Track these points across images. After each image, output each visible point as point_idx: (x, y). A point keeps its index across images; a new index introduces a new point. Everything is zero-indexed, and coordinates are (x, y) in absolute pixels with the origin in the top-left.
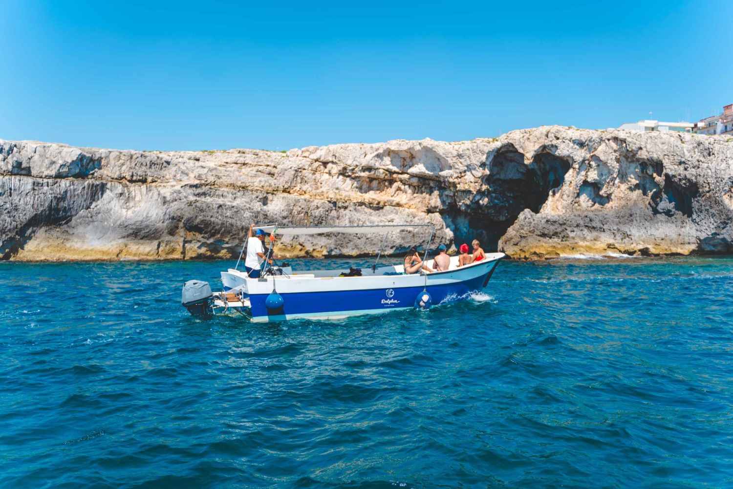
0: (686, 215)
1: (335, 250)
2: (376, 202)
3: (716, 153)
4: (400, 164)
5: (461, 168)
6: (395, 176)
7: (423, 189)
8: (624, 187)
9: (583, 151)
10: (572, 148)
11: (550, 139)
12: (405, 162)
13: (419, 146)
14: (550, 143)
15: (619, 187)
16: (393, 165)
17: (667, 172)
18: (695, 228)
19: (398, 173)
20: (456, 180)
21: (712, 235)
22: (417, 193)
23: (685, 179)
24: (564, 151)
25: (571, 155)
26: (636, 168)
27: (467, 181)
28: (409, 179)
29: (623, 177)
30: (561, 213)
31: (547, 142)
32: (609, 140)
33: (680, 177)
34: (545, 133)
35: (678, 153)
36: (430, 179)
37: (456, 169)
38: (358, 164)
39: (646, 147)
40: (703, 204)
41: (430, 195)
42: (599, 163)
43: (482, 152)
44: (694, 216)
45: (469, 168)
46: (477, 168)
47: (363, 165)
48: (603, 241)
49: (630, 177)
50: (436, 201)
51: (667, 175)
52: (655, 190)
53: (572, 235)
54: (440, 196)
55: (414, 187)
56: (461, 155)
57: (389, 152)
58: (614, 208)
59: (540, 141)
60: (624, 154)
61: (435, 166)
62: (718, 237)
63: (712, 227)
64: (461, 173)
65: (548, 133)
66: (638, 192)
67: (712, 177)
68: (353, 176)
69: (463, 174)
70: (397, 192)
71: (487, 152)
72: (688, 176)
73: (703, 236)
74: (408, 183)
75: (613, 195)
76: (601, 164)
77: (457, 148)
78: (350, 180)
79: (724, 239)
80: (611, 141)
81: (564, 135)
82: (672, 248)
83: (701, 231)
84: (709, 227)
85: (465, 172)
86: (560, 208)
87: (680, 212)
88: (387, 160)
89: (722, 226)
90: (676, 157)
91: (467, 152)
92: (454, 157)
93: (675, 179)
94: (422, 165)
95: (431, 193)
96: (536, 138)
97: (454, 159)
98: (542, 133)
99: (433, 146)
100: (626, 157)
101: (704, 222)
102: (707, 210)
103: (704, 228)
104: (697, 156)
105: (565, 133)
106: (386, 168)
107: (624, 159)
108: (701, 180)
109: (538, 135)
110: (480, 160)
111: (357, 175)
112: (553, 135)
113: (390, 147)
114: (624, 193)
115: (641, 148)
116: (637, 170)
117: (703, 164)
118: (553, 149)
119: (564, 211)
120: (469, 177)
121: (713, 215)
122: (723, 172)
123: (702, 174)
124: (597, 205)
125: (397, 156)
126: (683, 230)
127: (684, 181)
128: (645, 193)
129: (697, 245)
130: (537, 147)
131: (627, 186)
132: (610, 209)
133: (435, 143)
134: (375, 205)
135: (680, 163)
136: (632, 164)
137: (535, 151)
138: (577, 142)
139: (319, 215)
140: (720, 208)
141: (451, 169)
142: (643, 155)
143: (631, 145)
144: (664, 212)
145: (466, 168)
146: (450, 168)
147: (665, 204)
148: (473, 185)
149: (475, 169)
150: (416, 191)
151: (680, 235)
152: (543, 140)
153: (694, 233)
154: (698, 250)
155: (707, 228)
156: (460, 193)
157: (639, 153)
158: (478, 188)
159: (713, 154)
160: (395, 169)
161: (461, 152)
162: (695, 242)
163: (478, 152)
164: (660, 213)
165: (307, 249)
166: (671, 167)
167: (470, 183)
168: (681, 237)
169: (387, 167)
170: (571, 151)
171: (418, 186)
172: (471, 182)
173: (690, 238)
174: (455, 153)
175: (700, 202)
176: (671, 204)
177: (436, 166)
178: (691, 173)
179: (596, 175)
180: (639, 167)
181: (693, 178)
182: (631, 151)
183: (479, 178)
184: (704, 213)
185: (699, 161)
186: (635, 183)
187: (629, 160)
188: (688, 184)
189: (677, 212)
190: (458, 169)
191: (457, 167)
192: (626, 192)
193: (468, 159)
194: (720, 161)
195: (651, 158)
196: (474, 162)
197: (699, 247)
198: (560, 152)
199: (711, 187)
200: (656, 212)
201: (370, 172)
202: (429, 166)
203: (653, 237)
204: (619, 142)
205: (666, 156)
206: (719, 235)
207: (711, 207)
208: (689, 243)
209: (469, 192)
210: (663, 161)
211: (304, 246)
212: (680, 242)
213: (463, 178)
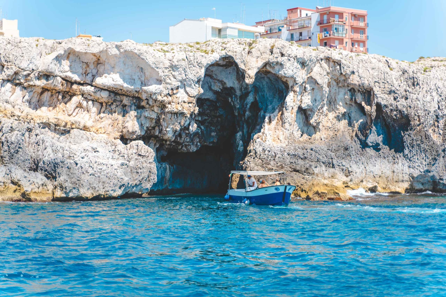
0: (393, 150)
1: (74, 191)
2: (63, 124)
3: (420, 83)
4: (81, 71)
5: (174, 83)
6: (75, 87)
7: (113, 107)
8: (331, 115)
9: (304, 71)
10: (296, 68)
11: (276, 56)
12: (88, 69)
13: (115, 49)
14: (275, 60)
15: (326, 115)
16: (73, 72)
17: (379, 101)
18: (407, 164)
19: (80, 84)
20: (165, 98)
21: (424, 172)
22: (104, 112)
23: (397, 111)
24: (289, 70)
25: (295, 76)
26: (345, 94)
27: (180, 101)
28: (95, 92)
29: (332, 103)
30: (284, 145)
31: (272, 59)
32: (322, 60)
33: (391, 108)
34: (269, 47)
35: (388, 80)
36: (124, 95)
37: (167, 83)
38: (34, 68)
39: (358, 72)
40: (415, 138)
41: (124, 116)
42: (314, 86)
43: (199, 64)
44: (406, 151)
45: (184, 84)
46: (193, 85)
47: (40, 70)
48: (340, 179)
49: (339, 104)
50: (134, 125)
51: (378, 105)
52: (361, 121)
53: (316, 171)
54: (138, 118)
55: (101, 104)
56: (176, 66)
57: (70, 54)
58: (323, 139)
59: (264, 56)
60: (336, 78)
61: (134, 77)
62: (429, 174)
63: (424, 163)
64: (172, 89)
65: (272, 47)
66: (345, 122)
67: (421, 109)
68: (26, 84)
69: (175, 92)
70: (77, 110)
71: (205, 65)
72: (399, 107)
73: (416, 173)
74: (92, 98)
75: (321, 124)
76: (316, 87)
77: (171, 58)
78: (21, 90)
79: (433, 176)
80: (323, 61)
81: (289, 52)
82: (390, 186)
83: (414, 168)
84: (421, 163)
85: (177, 88)
86: (281, 138)
87: (387, 146)
88: (66, 64)
89: (432, 163)
90: (386, 86)
91: (183, 63)
92: (166, 68)
93: (387, 109)
94: (118, 75)
95: (124, 113)
96: (259, 53)
97: (166, 71)
98: (266, 47)
99: (142, 51)
100: (338, 82)
101: (416, 157)
102: (419, 145)
103: (417, 164)
104: (404, 86)
105: (290, 49)
106: (63, 75)
107: (335, 83)
108: (412, 112)
109: (262, 50)
110: (198, 75)
111: (31, 83)
112: (278, 51)
113: (72, 47)
114: (332, 122)
115: (353, 73)
116: (346, 97)
117: (411, 95)
118: (277, 68)
119: (287, 143)
120: (181, 95)
121: (425, 151)
122: (429, 105)
123: (412, 106)
124: (305, 136)
125: (77, 60)
126: (396, 165)
127: (395, 113)
128: (350, 124)
129: (410, 183)
130: (260, 64)
131: (335, 115)
132: (320, 140)
133: (144, 48)
134: (62, 128)
135: (390, 92)
136: (341, 89)
137: (258, 68)
138: (300, 60)
139: (16, 141)
140: (431, 143)
141: (161, 84)
142: (354, 80)
143: (345, 68)
144: (372, 146)
145: (179, 84)
146: (159, 81)
147: (374, 137)
148: (186, 105)
149: (190, 86)
150: (103, 109)
151: (394, 172)
152: (268, 56)
153: (406, 170)
154: (410, 189)
155: (420, 164)
156: (169, 116)
157: (351, 77)
158: (192, 111)
159: (418, 84)
160: (75, 77)
161: (177, 64)
162: (408, 180)
163: (195, 64)
164: (369, 147)
165: (25, 189)
166: (382, 96)
167: (182, 103)
168: (395, 174)
169: (65, 74)
170: (295, 71)
171: (106, 104)
172: (184, 102)
173: (404, 175)
174: (168, 64)
175: (412, 136)
176: (379, 137)
177: (136, 77)
178: (402, 104)
179: (310, 101)
180: (349, 93)
181: (404, 109)
182: (345, 75)
183: (194, 97)
184: (416, 147)
185: (406, 91)
186: (343, 112)
187: (340, 85)
188: (398, 116)
189: (384, 146)
190: (170, 84)
191: (168, 81)
192: (334, 122)
193: (183, 72)
194: (424, 92)
195: (363, 84)
196: (191, 76)
197: (411, 185)
198: (286, 72)
199: (421, 121)
200: (364, 145)
201: (47, 79)
202: (127, 77)
203: (372, 174)
204: (331, 64)
205: (377, 84)
206: (430, 172)
207: (422, 142)
208: (403, 181)
209: (182, 114)
210: (374, 89)
211: (19, 186)
212: (395, 180)
213: (174, 96)
